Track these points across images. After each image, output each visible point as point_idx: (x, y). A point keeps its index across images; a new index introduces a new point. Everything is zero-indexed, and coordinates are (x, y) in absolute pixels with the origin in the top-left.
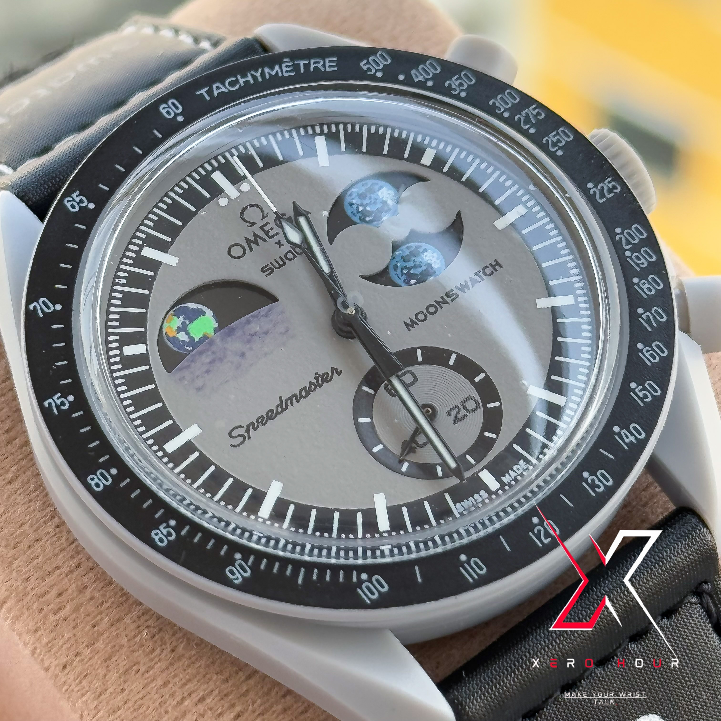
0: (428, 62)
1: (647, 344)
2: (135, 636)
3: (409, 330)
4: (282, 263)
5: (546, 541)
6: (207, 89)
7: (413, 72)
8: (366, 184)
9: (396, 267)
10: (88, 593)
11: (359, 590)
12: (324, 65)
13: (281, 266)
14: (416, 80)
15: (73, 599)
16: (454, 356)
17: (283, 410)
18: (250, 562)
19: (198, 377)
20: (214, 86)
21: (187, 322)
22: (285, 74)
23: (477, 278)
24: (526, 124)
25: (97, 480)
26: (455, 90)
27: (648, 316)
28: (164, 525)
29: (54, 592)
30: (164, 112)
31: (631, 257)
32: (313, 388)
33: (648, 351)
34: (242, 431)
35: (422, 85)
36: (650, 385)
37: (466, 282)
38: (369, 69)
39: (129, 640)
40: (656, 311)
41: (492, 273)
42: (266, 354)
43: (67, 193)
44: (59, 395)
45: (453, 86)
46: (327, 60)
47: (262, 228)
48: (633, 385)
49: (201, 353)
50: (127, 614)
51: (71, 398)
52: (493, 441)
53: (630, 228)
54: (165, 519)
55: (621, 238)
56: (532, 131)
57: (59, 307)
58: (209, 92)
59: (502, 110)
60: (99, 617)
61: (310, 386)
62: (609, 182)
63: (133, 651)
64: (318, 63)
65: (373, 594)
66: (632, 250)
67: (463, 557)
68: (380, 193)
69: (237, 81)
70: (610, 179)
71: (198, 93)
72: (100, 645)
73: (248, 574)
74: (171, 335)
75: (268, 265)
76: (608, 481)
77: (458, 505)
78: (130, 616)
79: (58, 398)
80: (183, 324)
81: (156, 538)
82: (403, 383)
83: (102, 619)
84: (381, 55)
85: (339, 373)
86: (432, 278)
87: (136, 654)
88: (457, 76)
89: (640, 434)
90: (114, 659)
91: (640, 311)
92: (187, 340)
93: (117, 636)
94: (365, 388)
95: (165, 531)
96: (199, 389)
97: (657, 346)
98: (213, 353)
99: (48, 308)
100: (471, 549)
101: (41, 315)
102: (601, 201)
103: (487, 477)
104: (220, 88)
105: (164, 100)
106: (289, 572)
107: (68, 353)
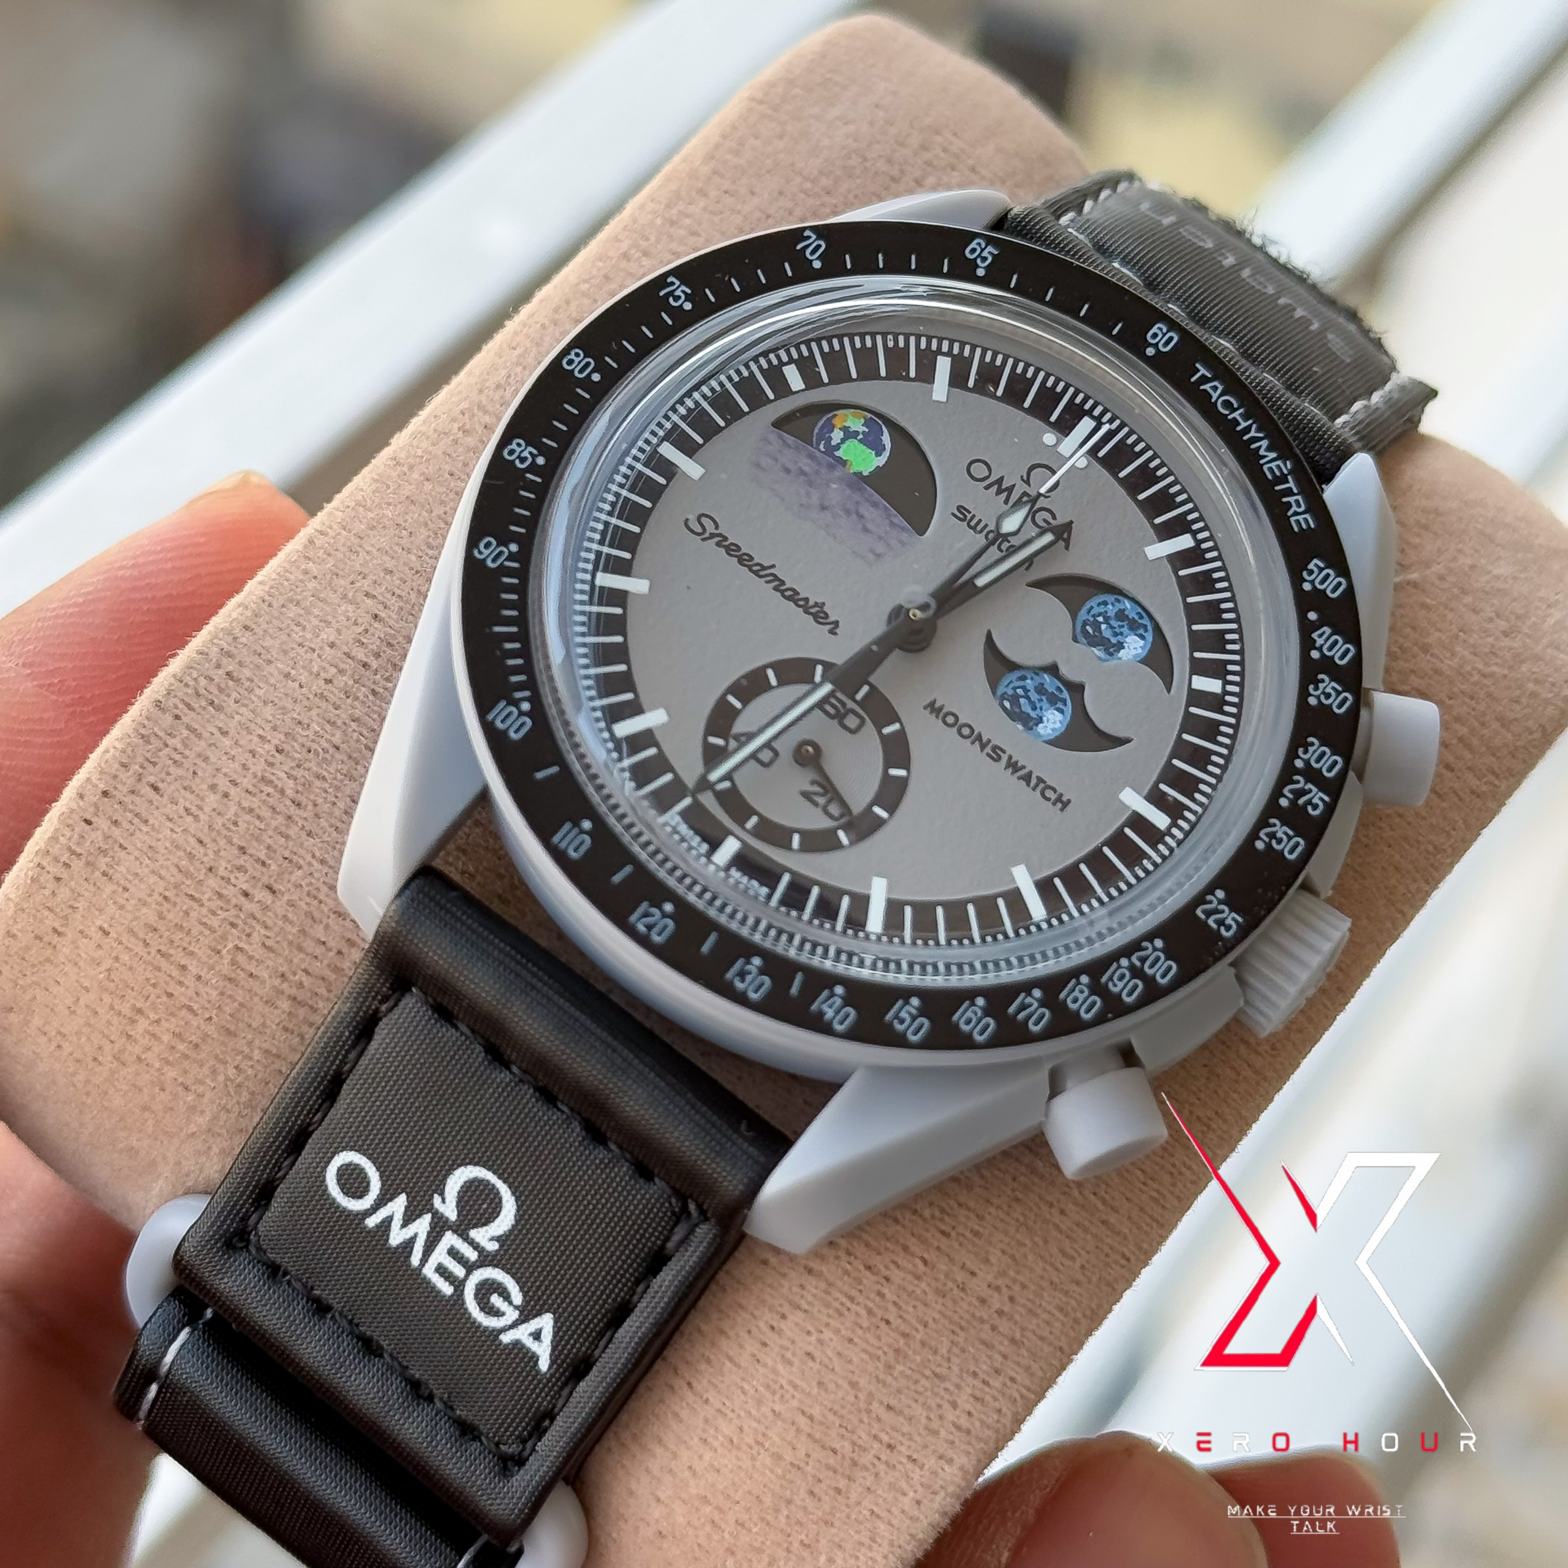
0: (1350, 647)
1: (987, 1012)
3: (925, 708)
4: (979, 528)
5: (640, 926)
6: (1209, 375)
7: (1327, 630)
8: (1141, 617)
11: (503, 703)
12: (1296, 514)
13: (974, 528)
14: (1315, 635)
16: (902, 773)
17: (756, 573)
18: (507, 564)
19: (776, 460)
20: (1216, 383)
21: (861, 436)
22: (1265, 468)
24: (1291, 791)
25: (577, 360)
26: (1317, 689)
27: (1030, 1005)
28: (535, 452)
30: (1154, 330)
31: (1119, 967)
32: (801, 603)
33: (975, 1013)
34: (710, 527)
35: (1307, 645)
36: (922, 1025)
38: (1311, 572)
40: (1043, 1015)
41: (1048, 799)
42: (835, 536)
44: (689, 291)
45: (1321, 686)
46: (1306, 516)
48: (915, 1002)
51: (688, 306)
52: (788, 846)
53: (1167, 959)
54: (543, 450)
55: (1147, 949)
56: (1284, 802)
57: (817, 265)
59: (1306, 757)
61: (802, 599)
64: (1299, 506)
65: (503, 722)
66: (1133, 969)
67: (587, 825)
69: (1234, 410)
70: (1240, 919)
71: (1198, 365)
73: (490, 564)
74: (836, 421)
75: (969, 512)
76: (755, 992)
77: (679, 818)
79: (683, 292)
80: (857, 433)
81: (514, 446)
84: (1340, 583)
85: (832, 632)
88: (1340, 688)
89: (840, 1024)
92: (834, 443)
94: (820, 669)
95: (526, 454)
96: (758, 465)
97: (988, 1024)
98: (817, 472)
99: (813, 253)
100: (602, 832)
101: (799, 247)
102: (1199, 912)
103: (730, 847)
104: (1215, 390)
105: (1173, 325)
106: (507, 612)
107: (753, 290)
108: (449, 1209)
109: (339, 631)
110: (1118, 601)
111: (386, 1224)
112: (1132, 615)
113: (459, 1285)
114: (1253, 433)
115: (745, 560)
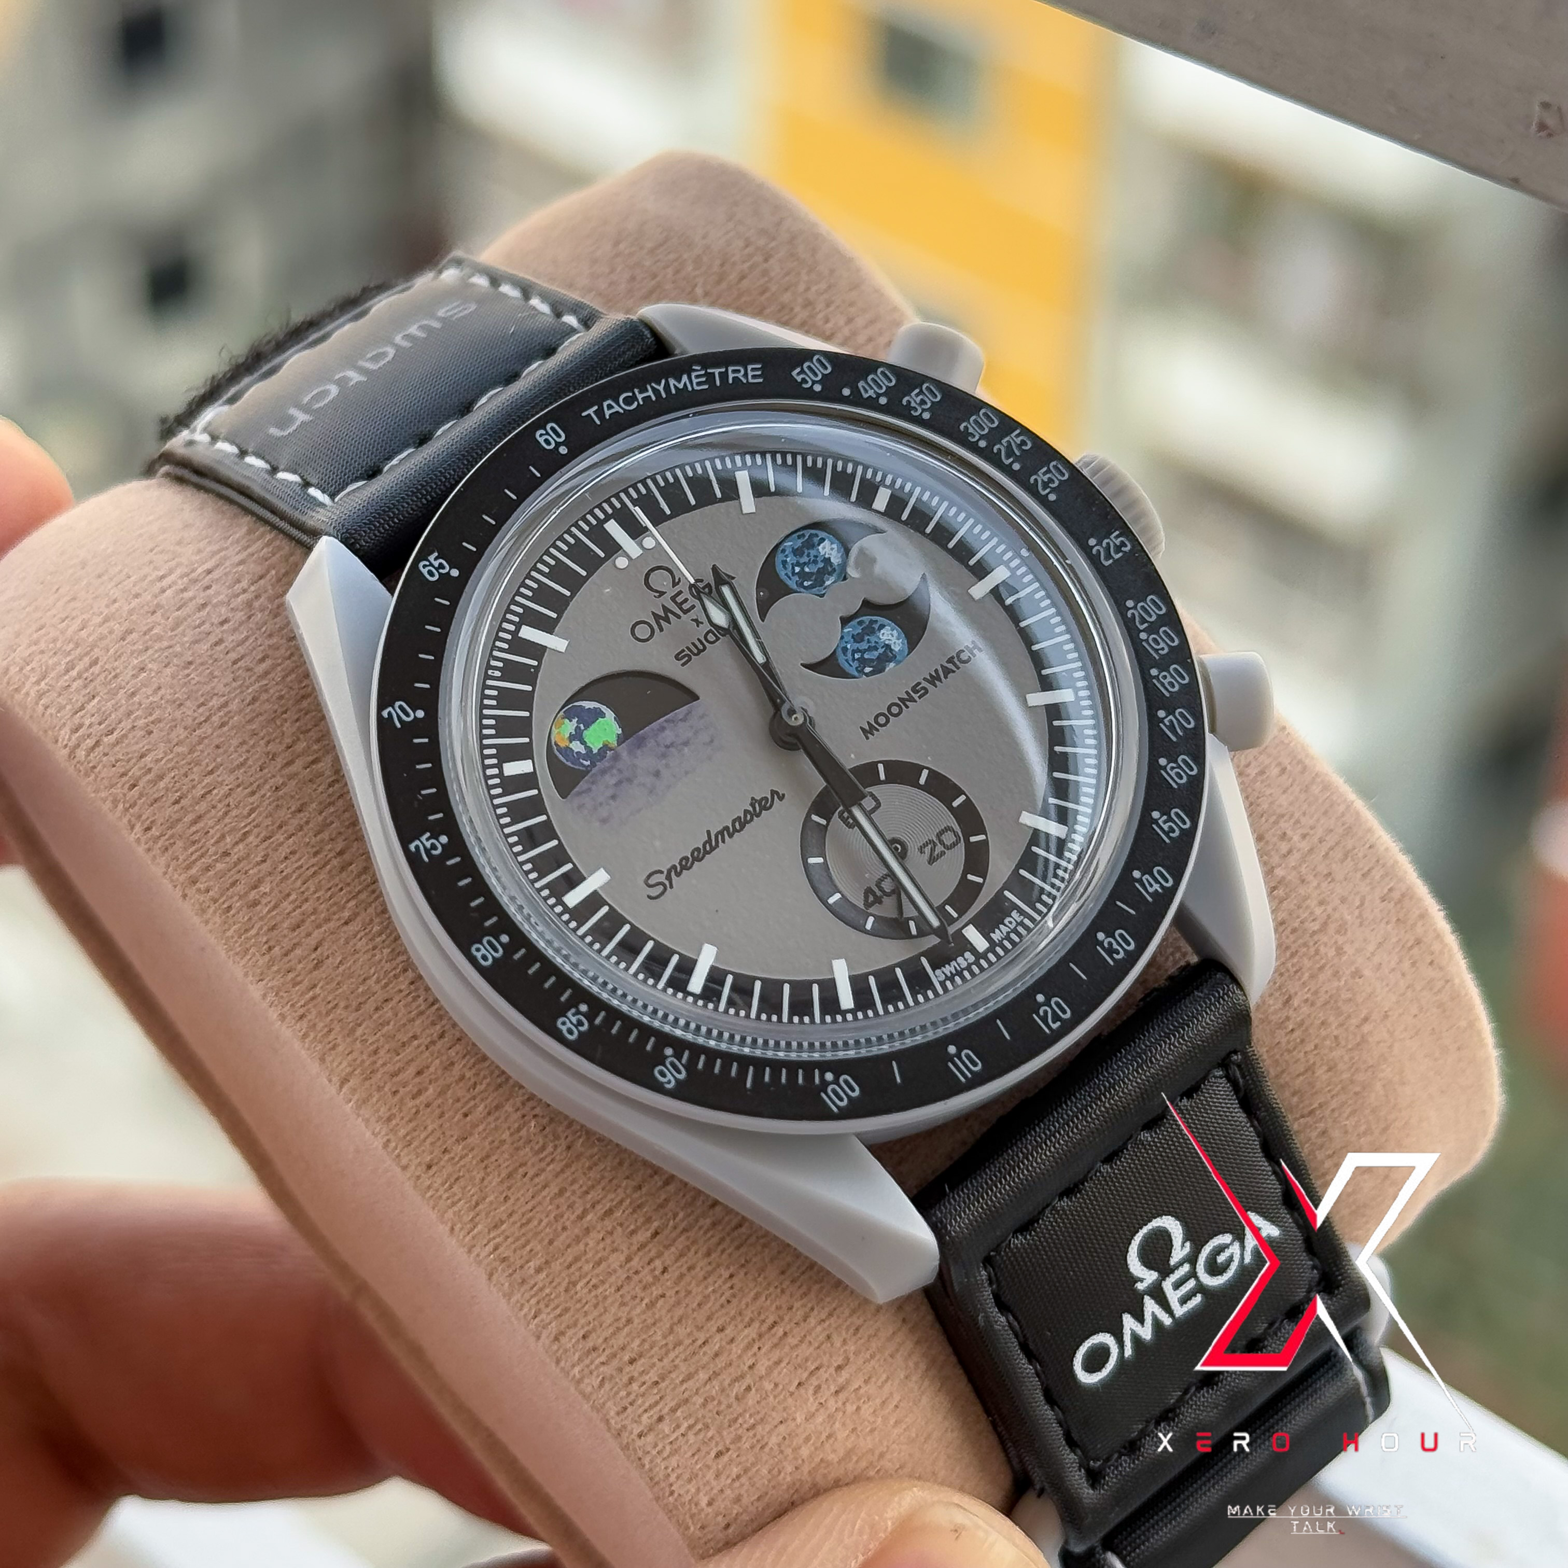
0: (880, 370)
1: (1172, 759)
2: (519, 1130)
3: (867, 738)
4: (701, 647)
5: (1055, 1026)
6: (596, 408)
7: (861, 384)
8: (803, 535)
9: (845, 650)
10: (456, 1070)
11: (823, 1095)
12: (746, 375)
13: (700, 651)
14: (865, 396)
15: (437, 1080)
16: (925, 773)
17: (713, 849)
18: (684, 1060)
19: (601, 804)
20: (605, 404)
21: (582, 726)
22: (696, 388)
23: (950, 666)
25: (483, 951)
26: (915, 409)
27: (1171, 721)
28: (573, 1010)
29: (411, 1070)
30: (541, 440)
31: (1147, 641)
32: (749, 817)
33: (1172, 768)
34: (661, 878)
35: (871, 404)
36: (1177, 814)
37: (936, 671)
38: (804, 381)
39: (511, 1135)
40: (1181, 714)
42: (687, 773)
43: (422, 556)
44: (428, 834)
45: (913, 404)
46: (750, 367)
47: (673, 599)
48: (1156, 815)
49: (603, 772)
50: (508, 1100)
51: (444, 839)
52: (980, 886)
53: (1144, 600)
54: (573, 1003)
55: (1133, 614)
56: (1016, 466)
57: (420, 714)
58: (600, 413)
59: (977, 437)
60: (472, 1103)
61: (745, 816)
62: (1117, 537)
63: (517, 1149)
64: (739, 371)
65: (841, 1100)
66: (1149, 631)
67: (952, 1049)
68: (820, 548)
69: (634, 398)
70: (1117, 533)
71: (584, 414)
72: (474, 1140)
73: (682, 1076)
74: (562, 745)
75: (683, 651)
76: (1129, 944)
77: (938, 972)
78: (511, 1101)
79: (428, 839)
80: (577, 728)
81: (564, 1029)
82: (863, 809)
83: (475, 1106)
84: (819, 361)
85: (781, 798)
86: (892, 665)
87: (522, 1153)
88: (917, 391)
89: (1167, 881)
90: (493, 1158)
91: (1161, 714)
92: (584, 752)
93: (496, 1128)
94: (815, 818)
95: (574, 1020)
96: (604, 821)
97: (1184, 761)
98: (620, 771)
99: (408, 715)
100: (961, 1038)
101: (398, 725)
102: (1107, 563)
103: (972, 934)
104: (611, 407)
105: (541, 424)
106: (734, 1072)
107: (437, 777)
108: (1147, 1277)
109: (615, 1250)
110: (783, 551)
111: (1136, 1339)
112: (799, 543)
113: (1201, 1288)
114: (661, 388)
115: (698, 855)
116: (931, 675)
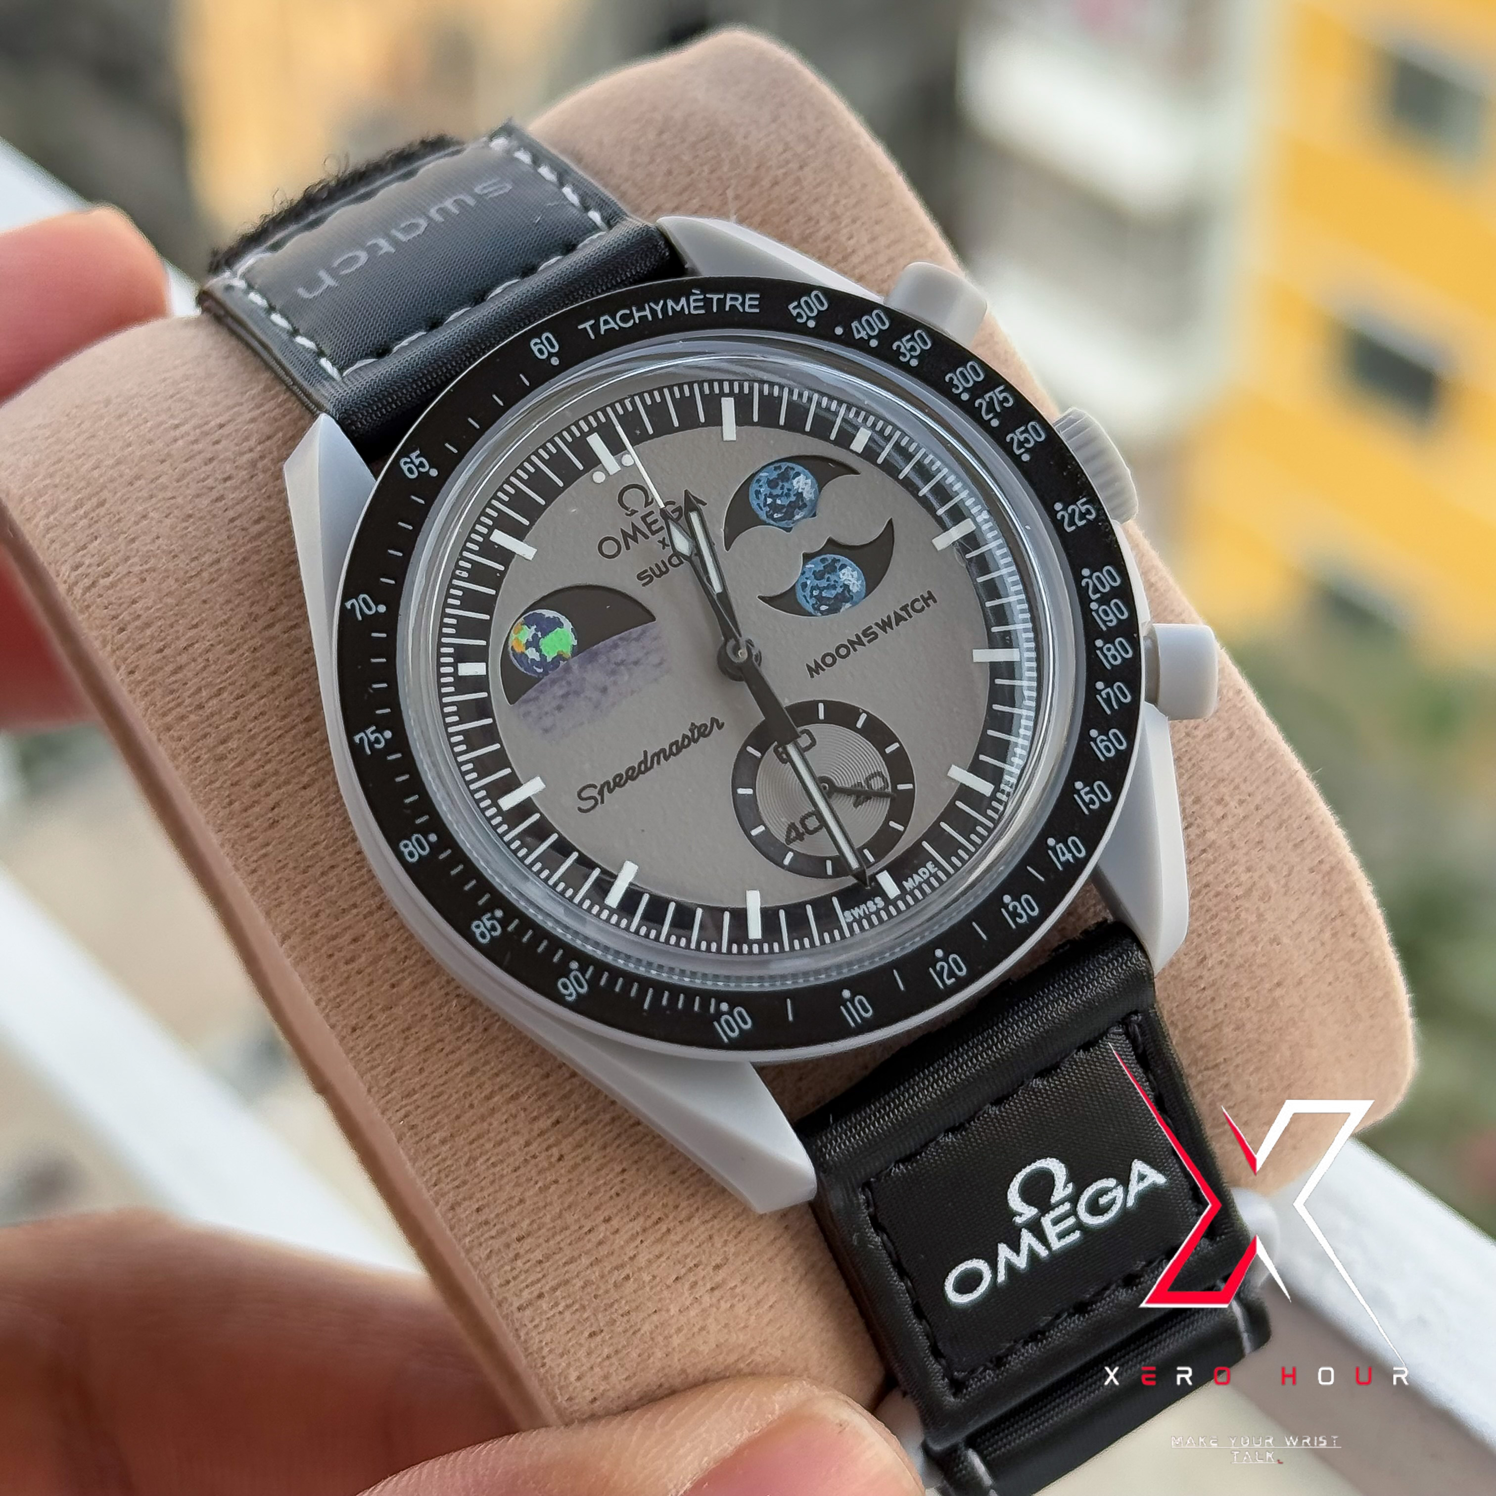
0: (875, 312)
1: (1104, 732)
2: (441, 1007)
3: (812, 676)
4: (664, 569)
5: (949, 982)
6: (592, 322)
7: (855, 324)
8: (780, 468)
9: (804, 585)
10: (389, 943)
11: (716, 1024)
12: (743, 304)
13: (662, 573)
14: (857, 336)
15: (370, 949)
16: (863, 717)
17: (647, 769)
18: (588, 976)
19: (547, 713)
20: (602, 319)
21: (539, 634)
22: (693, 312)
23: (903, 614)
24: (988, 413)
25: (411, 848)
26: (905, 355)
27: (1108, 694)
28: (489, 915)
29: (348, 937)
30: (535, 349)
33: (1102, 741)
34: (594, 792)
35: (862, 346)
36: (1100, 787)
37: (889, 617)
38: (799, 315)
39: (433, 1011)
40: (1119, 688)
41: (923, 608)
42: (633, 692)
43: (404, 453)
44: (374, 728)
45: (903, 350)
46: (748, 296)
47: (644, 518)
48: (1079, 785)
49: (553, 682)
50: (434, 977)
51: (388, 734)
52: (900, 834)
53: (1101, 571)
54: (489, 908)
55: (1087, 583)
56: (995, 423)
57: (382, 609)
58: (596, 328)
59: (961, 389)
60: (400, 976)
61: (683, 741)
62: (1083, 504)
63: (438, 1025)
64: (736, 299)
65: (733, 1030)
66: (1100, 601)
67: (846, 994)
68: (795, 482)
69: (631, 316)
70: (1084, 500)
71: (580, 327)
72: (398, 1010)
73: (584, 991)
74: (518, 650)
75: (646, 571)
76: (1033, 909)
77: (847, 913)
78: (436, 979)
79: (372, 733)
80: (535, 636)
81: (478, 932)
82: (797, 746)
83: (404, 979)
84: (817, 296)
85: (720, 727)
86: (848, 605)
87: (441, 1030)
88: (909, 336)
89: (1080, 851)
90: (413, 1031)
91: (1100, 685)
92: (538, 659)
93: (420, 1003)
94: (750, 749)
95: (488, 924)
96: (546, 731)
97: (1115, 735)
98: (569, 683)
99: (370, 609)
100: (857, 984)
101: (360, 618)
102: (1069, 530)
103: (886, 881)
104: (608, 323)
105: (536, 333)
106: (633, 992)
107: (389, 673)
108: (1026, 1212)
109: (516, 1133)
110: (758, 481)
111: (1010, 1267)
112: (775, 475)
113: (1080, 1225)
114: (658, 308)
115: (632, 774)
116: (883, 621)
